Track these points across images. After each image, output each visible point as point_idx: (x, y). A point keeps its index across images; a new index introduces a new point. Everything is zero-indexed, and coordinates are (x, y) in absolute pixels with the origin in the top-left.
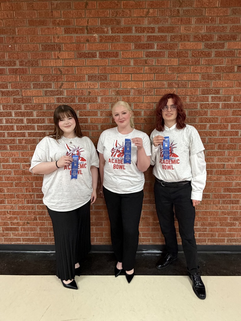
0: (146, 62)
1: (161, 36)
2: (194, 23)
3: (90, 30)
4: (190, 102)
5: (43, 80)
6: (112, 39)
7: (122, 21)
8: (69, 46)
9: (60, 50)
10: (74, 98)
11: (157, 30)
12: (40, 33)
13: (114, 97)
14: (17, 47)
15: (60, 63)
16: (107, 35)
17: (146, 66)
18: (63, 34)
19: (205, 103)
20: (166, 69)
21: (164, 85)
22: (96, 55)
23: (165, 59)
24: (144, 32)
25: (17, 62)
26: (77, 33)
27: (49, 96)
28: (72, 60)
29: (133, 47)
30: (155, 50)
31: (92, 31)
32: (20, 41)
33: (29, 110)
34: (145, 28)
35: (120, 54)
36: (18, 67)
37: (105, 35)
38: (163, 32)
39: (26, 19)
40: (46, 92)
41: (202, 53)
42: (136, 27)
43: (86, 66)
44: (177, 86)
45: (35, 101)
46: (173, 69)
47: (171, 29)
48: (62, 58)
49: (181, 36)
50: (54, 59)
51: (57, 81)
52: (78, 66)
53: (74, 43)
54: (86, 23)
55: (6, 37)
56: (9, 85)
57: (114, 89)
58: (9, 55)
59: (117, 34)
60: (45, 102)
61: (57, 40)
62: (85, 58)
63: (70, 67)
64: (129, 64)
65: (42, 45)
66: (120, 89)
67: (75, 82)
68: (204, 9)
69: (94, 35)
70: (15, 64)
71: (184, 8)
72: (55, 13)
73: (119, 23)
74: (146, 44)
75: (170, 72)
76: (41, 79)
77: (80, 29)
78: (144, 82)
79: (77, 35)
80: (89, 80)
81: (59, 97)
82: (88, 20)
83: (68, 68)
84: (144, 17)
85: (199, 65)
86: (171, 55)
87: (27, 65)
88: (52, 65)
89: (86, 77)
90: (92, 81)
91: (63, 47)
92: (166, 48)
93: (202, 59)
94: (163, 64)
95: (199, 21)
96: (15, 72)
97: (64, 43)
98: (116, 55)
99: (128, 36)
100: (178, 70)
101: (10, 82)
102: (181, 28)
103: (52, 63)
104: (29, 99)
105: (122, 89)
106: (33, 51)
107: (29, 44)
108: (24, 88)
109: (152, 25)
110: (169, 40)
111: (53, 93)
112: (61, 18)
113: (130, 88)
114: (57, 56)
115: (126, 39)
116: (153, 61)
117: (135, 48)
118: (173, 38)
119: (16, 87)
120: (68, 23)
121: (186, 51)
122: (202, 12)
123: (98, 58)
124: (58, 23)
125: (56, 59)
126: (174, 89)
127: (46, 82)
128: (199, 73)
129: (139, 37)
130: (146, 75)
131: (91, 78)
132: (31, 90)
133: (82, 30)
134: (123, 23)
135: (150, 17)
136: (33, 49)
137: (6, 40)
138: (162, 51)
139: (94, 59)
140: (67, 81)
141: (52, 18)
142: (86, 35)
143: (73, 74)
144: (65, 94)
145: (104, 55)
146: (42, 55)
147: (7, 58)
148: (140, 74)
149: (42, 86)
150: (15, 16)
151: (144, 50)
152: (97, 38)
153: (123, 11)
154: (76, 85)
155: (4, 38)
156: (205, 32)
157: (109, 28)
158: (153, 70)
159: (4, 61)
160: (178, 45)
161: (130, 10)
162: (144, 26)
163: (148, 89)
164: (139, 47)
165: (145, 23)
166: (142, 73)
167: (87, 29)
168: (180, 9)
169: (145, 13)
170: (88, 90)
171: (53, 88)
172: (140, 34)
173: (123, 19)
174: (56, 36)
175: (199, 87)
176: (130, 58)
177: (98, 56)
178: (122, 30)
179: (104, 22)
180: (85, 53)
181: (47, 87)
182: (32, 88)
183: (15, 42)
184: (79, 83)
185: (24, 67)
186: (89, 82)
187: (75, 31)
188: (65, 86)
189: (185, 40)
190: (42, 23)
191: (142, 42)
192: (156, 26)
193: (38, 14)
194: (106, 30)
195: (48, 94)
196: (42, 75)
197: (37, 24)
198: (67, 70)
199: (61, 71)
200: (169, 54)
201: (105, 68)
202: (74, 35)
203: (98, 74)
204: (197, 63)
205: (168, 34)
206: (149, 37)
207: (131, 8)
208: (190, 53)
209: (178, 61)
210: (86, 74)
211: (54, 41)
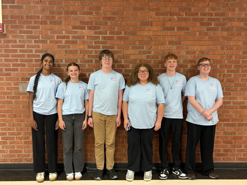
0: (207, 33)
1: (217, 18)
2: (237, 10)
3: (172, 14)
4: (235, 59)
5: (139, 44)
6: (186, 19)
7: (192, 9)
8: (158, 23)
9: (151, 25)
10: (158, 56)
11: (214, 15)
12: (139, 15)
13: (185, 55)
14: (124, 23)
15: (151, 33)
16: (182, 17)
17: (206, 36)
18: (154, 16)
19: (245, 60)
20: (219, 38)
21: (218, 48)
22: (175, 29)
23: (219, 32)
24: (206, 16)
25: (123, 32)
26: (164, 15)
27: (142, 54)
28: (158, 32)
29: (199, 24)
30: (213, 27)
31: (173, 15)
32: (126, 20)
33: (127, 63)
34: (206, 13)
35: (190, 29)
36: (123, 36)
37: (181, 17)
38: (218, 16)
39: (132, 6)
40: (140, 51)
41: (242, 29)
42: (201, 13)
43: (168, 35)
44: (226, 49)
45: (132, 57)
46: (224, 38)
47: (223, 14)
48: (153, 30)
49: (229, 18)
50: (147, 31)
51: (148, 45)
52: (163, 36)
53: (161, 21)
54: (170, 10)
55: (117, 17)
56: (116, 47)
57: (185, 50)
58: (118, 28)
59: (188, 17)
60: (138, 59)
61: (150, 19)
62: (167, 30)
63: (157, 36)
64: (196, 35)
65: (140, 22)
66: (189, 50)
67: (159, 46)
68: (243, 3)
69: (174, 17)
70: (121, 34)
71: (231, 3)
72: (150, 3)
73: (190, 10)
74: (207, 23)
75: (222, 40)
76: (138, 44)
77: (165, 13)
78: (205, 46)
79: (163, 17)
80: (169, 45)
81: (148, 55)
82: (171, 8)
83: (156, 36)
84: (206, 7)
85: (241, 35)
86: (223, 30)
87: (129, 34)
88: (146, 35)
89: (167, 42)
90: (171, 45)
91: (154, 24)
92: (220, 26)
93: (242, 32)
94: (218, 35)
95: (240, 10)
96: (120, 38)
97: (154, 21)
98: (188, 29)
99: (196, 18)
100: (228, 39)
101: (116, 45)
102: (229, 14)
103: (146, 33)
104: (128, 56)
105: (190, 50)
106: (134, 26)
107: (132, 22)
108: (125, 49)
109: (211, 12)
110: (222, 20)
111: (144, 53)
112: (154, 6)
113: (196, 49)
114: (149, 29)
115: (195, 20)
116: (211, 33)
117: (200, 25)
118: (224, 20)
119: (120, 48)
120: (158, 9)
121: (232, 27)
122: (242, 5)
123: (176, 31)
124: (152, 9)
125: (148, 31)
126: (225, 51)
127: (140, 45)
128: (241, 41)
129: (203, 19)
130: (206, 41)
131: (170, 43)
132: (130, 50)
133: (167, 14)
134: (193, 11)
135: (210, 7)
136: (134, 24)
137: (117, 18)
138: (217, 27)
139: (173, 31)
140: (154, 45)
141: (148, 6)
142: (169, 16)
143: (159, 40)
144: (152, 53)
145: (180, 29)
146: (139, 28)
147: (116, 30)
148: (203, 41)
149: (138, 48)
150: (124, 4)
151: (206, 26)
152: (176, 18)
153: (193, 3)
154: (160, 48)
155: (116, 17)
156: (244, 16)
157: (184, 13)
158: (211, 38)
159: (114, 31)
160: (227, 24)
161: (197, 3)
162: (206, 12)
163: (208, 51)
164: (202, 24)
165: (207, 10)
166: (204, 41)
167: (170, 13)
168: (229, 3)
169: (207, 4)
170: (168, 51)
171: (145, 49)
172: (203, 17)
173: (193, 8)
174: (150, 17)
175: (241, 50)
176: (196, 31)
177: (176, 30)
178: (192, 15)
179: (181, 9)
180: (168, 27)
181: (141, 49)
182: (131, 49)
183: (123, 20)
184: (162, 46)
185: (127, 36)
186: (169, 46)
187: (162, 14)
188: (153, 48)
189: (231, 21)
190: (142, 9)
191: (204, 22)
192: (214, 12)
193: (140, 4)
194: (182, 14)
195: (141, 53)
196: (138, 40)
197: (138, 10)
198: (155, 38)
199: (151, 39)
200: (221, 29)
201: (180, 37)
202: (162, 17)
203: (176, 41)
204: (239, 34)
205: (221, 17)
206: (209, 18)
207: (198, 2)
208: (235, 29)
209: (227, 33)
210: (168, 41)
211: (148, 20)
